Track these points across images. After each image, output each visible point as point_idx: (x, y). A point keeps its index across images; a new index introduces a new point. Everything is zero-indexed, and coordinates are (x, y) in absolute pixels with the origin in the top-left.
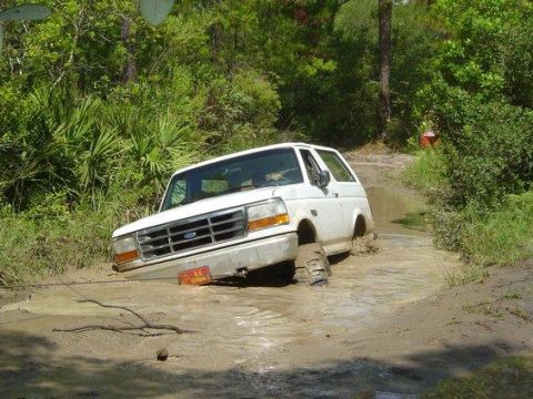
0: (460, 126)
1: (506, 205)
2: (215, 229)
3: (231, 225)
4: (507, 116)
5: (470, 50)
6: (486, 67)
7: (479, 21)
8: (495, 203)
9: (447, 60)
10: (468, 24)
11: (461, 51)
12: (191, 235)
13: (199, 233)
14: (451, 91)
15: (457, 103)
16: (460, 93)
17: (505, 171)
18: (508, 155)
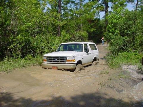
0: (111, 40)
1: (119, 55)
2: (61, 60)
3: (63, 60)
4: (119, 38)
5: (113, 26)
6: (116, 29)
7: (114, 21)
8: (117, 55)
9: (109, 28)
10: (112, 21)
11: (111, 26)
12: (56, 60)
13: (57, 60)
14: (109, 34)
15: (110, 36)
16: (111, 34)
17: (118, 49)
18: (119, 46)
